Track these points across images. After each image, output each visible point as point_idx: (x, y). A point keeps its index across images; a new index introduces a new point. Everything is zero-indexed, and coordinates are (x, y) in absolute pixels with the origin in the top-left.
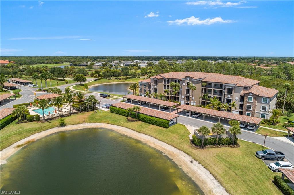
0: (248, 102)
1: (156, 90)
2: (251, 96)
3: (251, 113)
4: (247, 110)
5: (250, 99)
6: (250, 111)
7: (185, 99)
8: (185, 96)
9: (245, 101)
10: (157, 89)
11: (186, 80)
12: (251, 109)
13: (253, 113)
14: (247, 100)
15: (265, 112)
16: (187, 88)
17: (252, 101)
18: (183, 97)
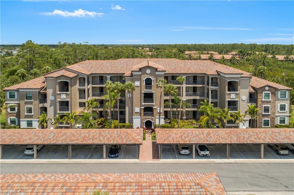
0: (263, 102)
1: (65, 105)
2: (268, 90)
3: (269, 119)
4: (263, 116)
5: (267, 96)
6: (268, 115)
7: (142, 115)
8: (143, 108)
9: (259, 100)
10: (68, 102)
11: (142, 74)
12: (270, 113)
13: (272, 118)
14: (262, 97)
15: (285, 113)
16: (145, 91)
17: (270, 100)
18: (137, 109)
